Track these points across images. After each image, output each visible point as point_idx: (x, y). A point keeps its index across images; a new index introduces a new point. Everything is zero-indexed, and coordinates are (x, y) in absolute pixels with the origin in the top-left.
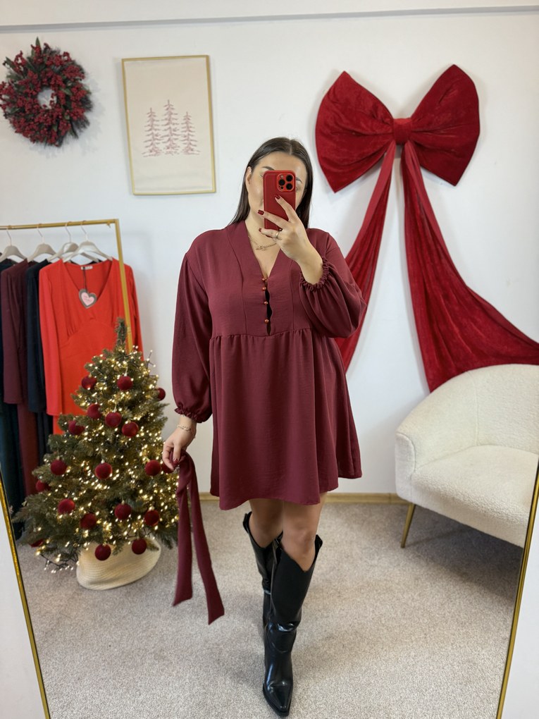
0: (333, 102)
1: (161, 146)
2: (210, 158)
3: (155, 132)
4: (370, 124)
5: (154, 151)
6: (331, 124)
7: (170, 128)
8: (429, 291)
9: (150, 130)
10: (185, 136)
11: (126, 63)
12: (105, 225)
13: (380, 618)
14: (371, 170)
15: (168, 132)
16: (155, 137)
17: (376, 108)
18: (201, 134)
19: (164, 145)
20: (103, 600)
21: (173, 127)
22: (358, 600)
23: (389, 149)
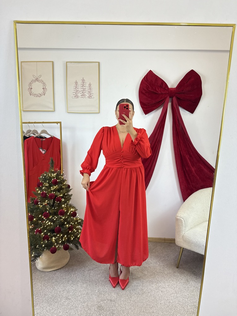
0: (146, 81)
1: (79, 95)
2: (98, 100)
3: (77, 89)
4: (160, 90)
5: (77, 96)
6: (145, 89)
7: (83, 88)
8: (182, 154)
9: (75, 88)
10: (89, 92)
11: (67, 63)
12: (56, 124)
13: (159, 287)
14: (160, 107)
15: (82, 90)
16: (77, 91)
17: (162, 84)
18: (95, 91)
19: (81, 94)
20: (45, 275)
21: (84, 88)
22: (150, 280)
23: (167, 99)
